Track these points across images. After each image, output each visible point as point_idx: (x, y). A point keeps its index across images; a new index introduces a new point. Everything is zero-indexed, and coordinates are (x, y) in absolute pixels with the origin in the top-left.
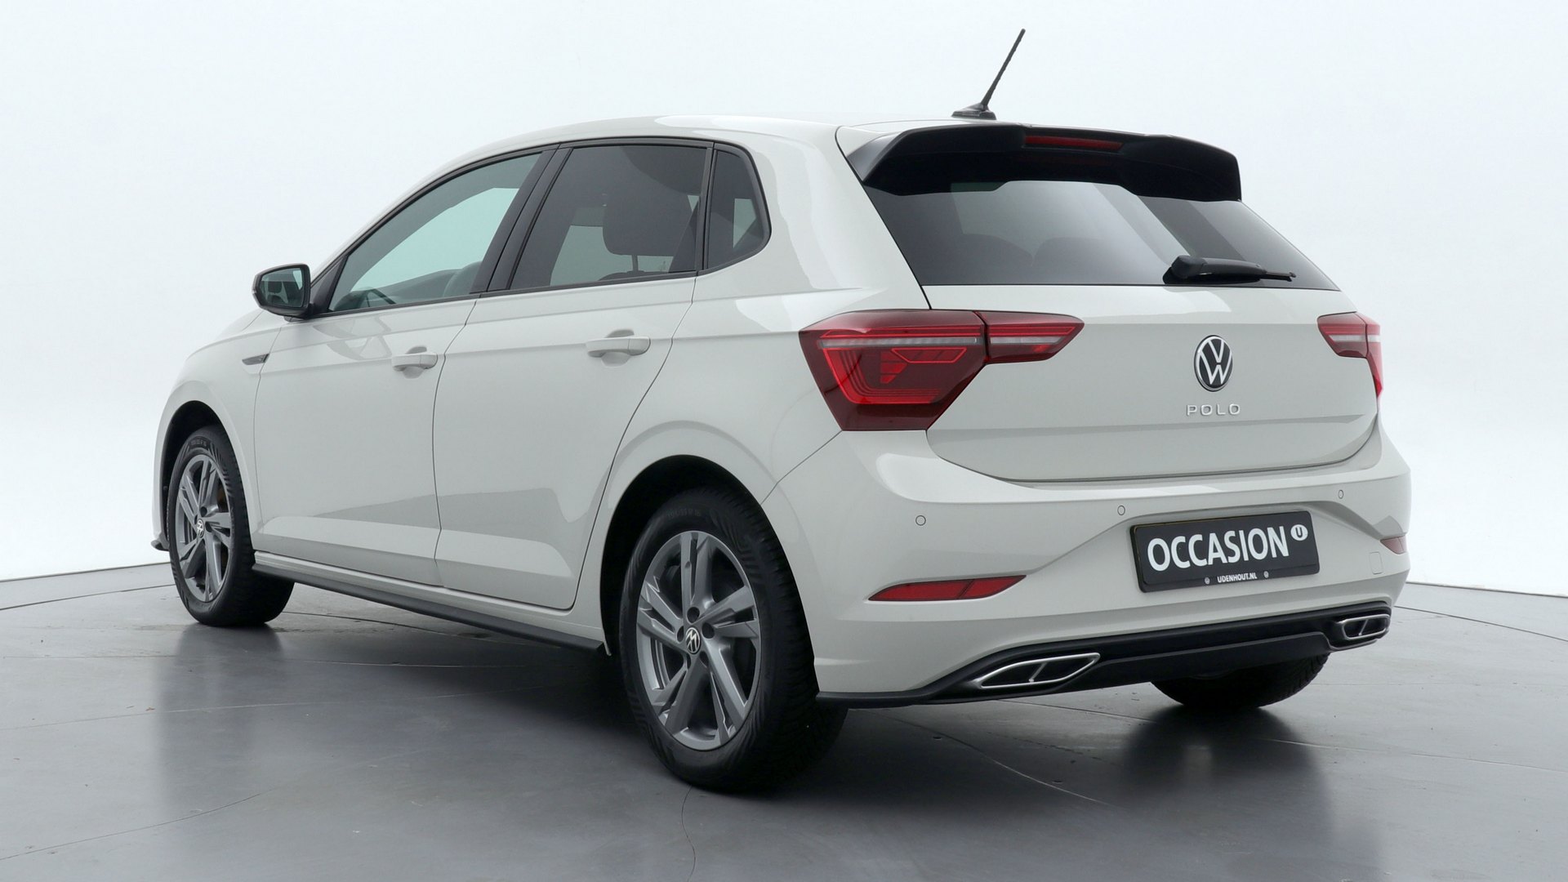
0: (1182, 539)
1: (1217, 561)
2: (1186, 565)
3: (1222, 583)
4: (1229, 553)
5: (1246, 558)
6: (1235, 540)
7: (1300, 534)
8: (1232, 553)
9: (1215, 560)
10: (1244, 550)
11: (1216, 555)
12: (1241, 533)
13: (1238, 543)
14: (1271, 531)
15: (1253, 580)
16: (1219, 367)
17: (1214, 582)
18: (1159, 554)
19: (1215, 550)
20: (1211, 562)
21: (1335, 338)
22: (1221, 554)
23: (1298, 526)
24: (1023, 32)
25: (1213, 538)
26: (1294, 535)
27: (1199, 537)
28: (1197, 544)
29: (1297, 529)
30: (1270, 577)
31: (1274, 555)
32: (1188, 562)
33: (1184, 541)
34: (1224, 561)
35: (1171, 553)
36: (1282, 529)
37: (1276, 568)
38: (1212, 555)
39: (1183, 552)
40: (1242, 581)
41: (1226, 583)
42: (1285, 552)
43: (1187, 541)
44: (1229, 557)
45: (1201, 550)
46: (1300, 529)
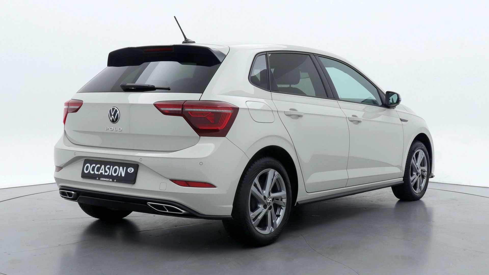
0: (94, 165)
1: (102, 173)
3: (101, 180)
4: (105, 171)
5: (110, 174)
6: (109, 169)
7: (131, 171)
8: (107, 172)
10: (111, 171)
11: (102, 172)
12: (112, 167)
13: (109, 170)
14: (121, 168)
15: (110, 181)
17: (99, 179)
18: (87, 168)
19: (102, 170)
20: (99, 173)
22: (103, 172)
23: (131, 168)
24: (175, 17)
25: (103, 166)
26: (129, 170)
27: (99, 166)
28: (98, 167)
29: (130, 169)
30: (116, 182)
31: (119, 175)
32: (94, 172)
33: (95, 166)
34: (103, 174)
35: (90, 169)
36: (125, 168)
37: (119, 179)
38: (101, 171)
39: (93, 170)
40: (107, 181)
41: (102, 180)
42: (123, 175)
43: (96, 166)
44: (105, 173)
45: (98, 169)
46: (132, 169)
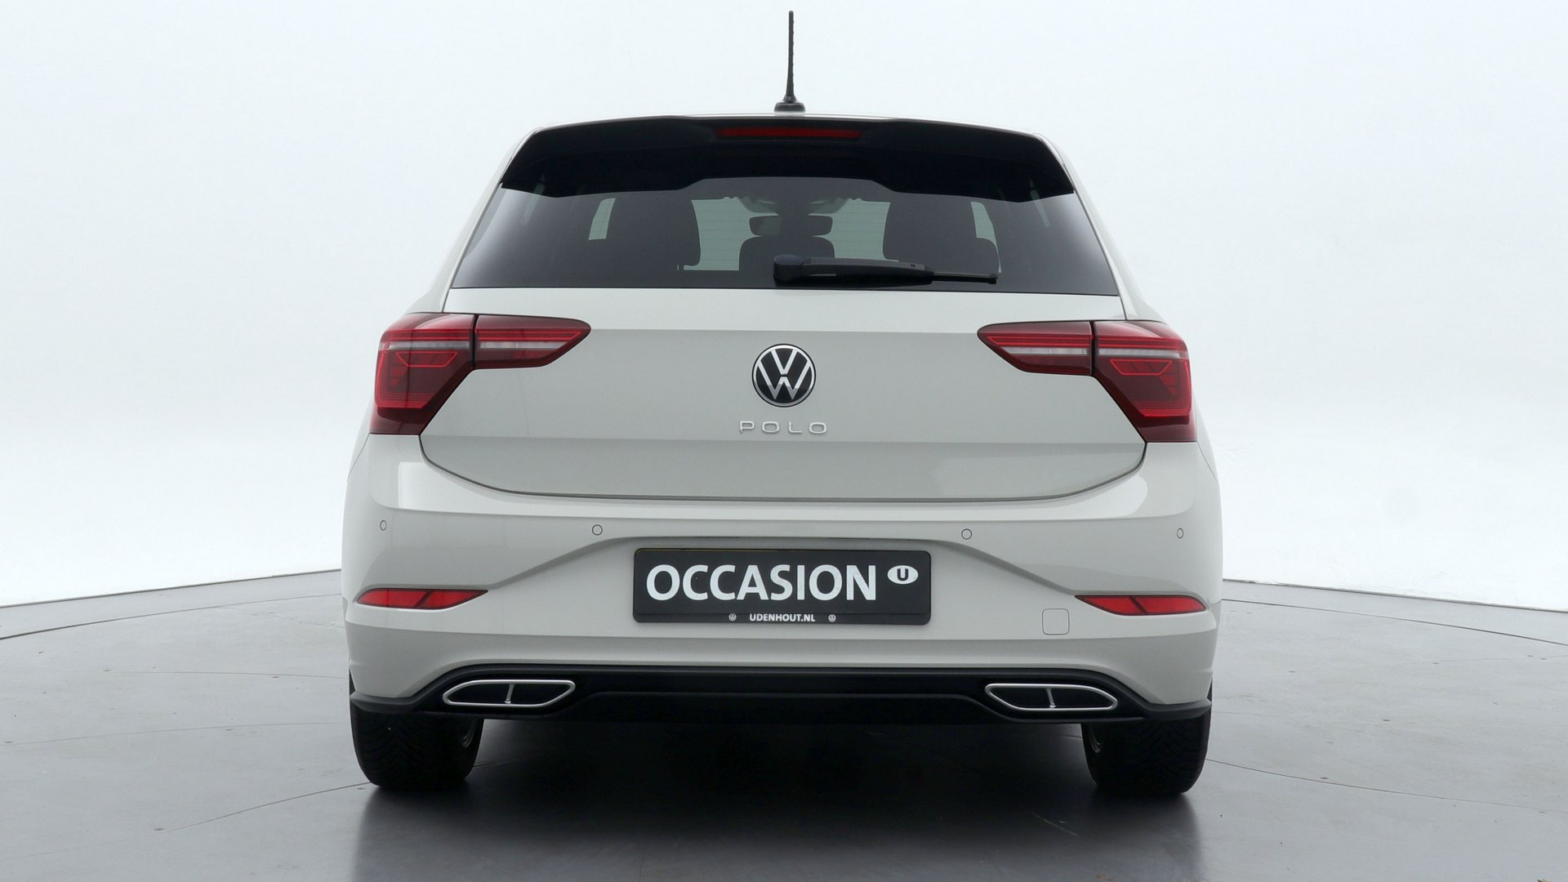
0: (703, 568)
1: (752, 596)
2: (704, 596)
3: (756, 622)
4: (772, 588)
5: (801, 597)
6: (791, 577)
7: (903, 576)
8: (780, 590)
9: (748, 595)
10: (800, 588)
11: (752, 590)
12: (801, 569)
13: (793, 581)
14: (852, 569)
15: (807, 622)
16: (784, 381)
17: (743, 619)
18: (663, 582)
19: (752, 583)
20: (741, 596)
21: (1013, 351)
22: (760, 590)
23: (903, 568)
24: (791, 15)
25: (753, 571)
26: (892, 575)
27: (730, 568)
28: (726, 574)
29: (899, 571)
30: (837, 622)
31: (850, 596)
32: (706, 594)
33: (706, 571)
34: (764, 596)
35: (682, 582)
36: (871, 568)
37: (852, 612)
38: (745, 589)
39: (700, 583)
40: (789, 622)
41: (762, 622)
42: (870, 595)
43: (711, 571)
44: (773, 594)
45: (730, 583)
46: (907, 571)
